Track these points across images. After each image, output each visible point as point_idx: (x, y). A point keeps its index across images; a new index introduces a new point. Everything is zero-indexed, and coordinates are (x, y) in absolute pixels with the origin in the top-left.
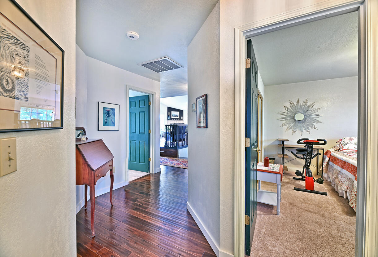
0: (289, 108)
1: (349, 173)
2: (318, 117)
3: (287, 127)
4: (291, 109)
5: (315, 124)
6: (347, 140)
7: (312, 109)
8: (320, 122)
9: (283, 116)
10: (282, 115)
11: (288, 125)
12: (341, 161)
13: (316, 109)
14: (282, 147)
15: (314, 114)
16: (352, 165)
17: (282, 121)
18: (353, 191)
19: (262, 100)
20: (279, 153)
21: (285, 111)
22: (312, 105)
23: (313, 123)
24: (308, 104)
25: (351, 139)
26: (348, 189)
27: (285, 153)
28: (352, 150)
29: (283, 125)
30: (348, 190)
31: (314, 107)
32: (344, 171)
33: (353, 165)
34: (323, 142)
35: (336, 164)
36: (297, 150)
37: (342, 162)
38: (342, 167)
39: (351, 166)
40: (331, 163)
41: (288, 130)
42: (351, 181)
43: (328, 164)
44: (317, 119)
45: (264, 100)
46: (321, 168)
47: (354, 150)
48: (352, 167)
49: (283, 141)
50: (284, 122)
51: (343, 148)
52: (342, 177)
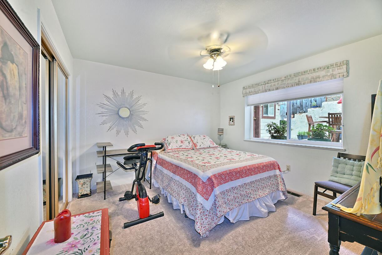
0: (112, 99)
1: (184, 180)
2: (144, 114)
3: (108, 125)
4: (114, 100)
5: (141, 122)
6: (169, 139)
7: (138, 104)
8: (146, 120)
9: (104, 110)
10: (103, 108)
11: (111, 123)
12: (172, 165)
13: (141, 104)
14: (103, 156)
15: (141, 110)
16: (187, 170)
17: (103, 116)
18: (198, 209)
19: (67, 78)
20: (98, 164)
21: (106, 102)
22: (138, 99)
23: (139, 121)
24: (135, 97)
25: (173, 138)
26: (185, 201)
27: (108, 162)
28: (175, 149)
29: (104, 123)
30: (186, 203)
31: (140, 102)
32: (177, 178)
33: (189, 171)
34: (160, 146)
35: (166, 168)
36: (125, 158)
37: (174, 166)
38: (174, 173)
39: (186, 172)
40: (159, 167)
41: (110, 130)
42: (189, 191)
43: (155, 167)
44: (143, 116)
45: (70, 78)
46: (150, 174)
47: (176, 149)
48: (188, 174)
49: (105, 147)
50: (104, 118)
51: (169, 149)
52: (176, 185)
